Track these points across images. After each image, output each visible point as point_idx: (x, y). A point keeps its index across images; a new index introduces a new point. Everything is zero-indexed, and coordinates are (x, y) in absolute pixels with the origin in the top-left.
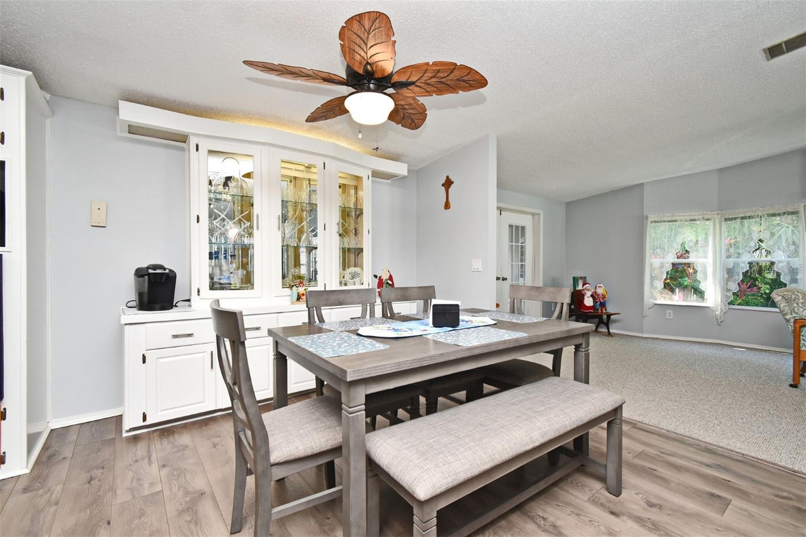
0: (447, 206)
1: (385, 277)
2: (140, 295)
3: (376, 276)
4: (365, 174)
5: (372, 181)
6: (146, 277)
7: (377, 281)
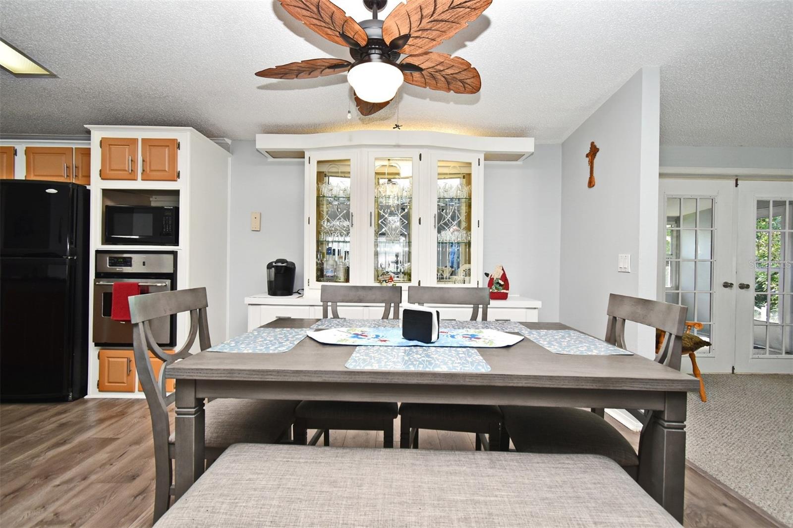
0: (591, 184)
1: (497, 275)
2: (270, 283)
3: (487, 275)
4: (473, 159)
5: (485, 166)
6: (273, 269)
7: (488, 279)
